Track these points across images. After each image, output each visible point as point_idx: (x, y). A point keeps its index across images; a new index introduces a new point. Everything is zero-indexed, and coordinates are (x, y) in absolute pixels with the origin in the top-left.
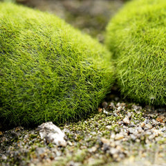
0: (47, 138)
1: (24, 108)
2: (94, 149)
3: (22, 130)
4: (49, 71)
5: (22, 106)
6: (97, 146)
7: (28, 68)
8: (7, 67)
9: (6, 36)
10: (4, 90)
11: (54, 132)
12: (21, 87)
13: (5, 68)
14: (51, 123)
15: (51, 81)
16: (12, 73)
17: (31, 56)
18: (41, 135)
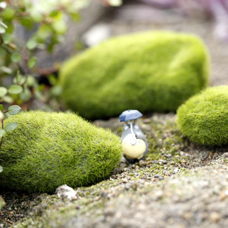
0: (62, 196)
1: (47, 176)
2: (97, 198)
3: (45, 195)
4: (65, 147)
5: (46, 175)
7: (49, 147)
8: (34, 148)
9: (33, 127)
10: (32, 164)
11: (67, 191)
12: (44, 160)
13: (32, 149)
14: (66, 185)
15: (67, 154)
16: (37, 152)
18: (59, 195)
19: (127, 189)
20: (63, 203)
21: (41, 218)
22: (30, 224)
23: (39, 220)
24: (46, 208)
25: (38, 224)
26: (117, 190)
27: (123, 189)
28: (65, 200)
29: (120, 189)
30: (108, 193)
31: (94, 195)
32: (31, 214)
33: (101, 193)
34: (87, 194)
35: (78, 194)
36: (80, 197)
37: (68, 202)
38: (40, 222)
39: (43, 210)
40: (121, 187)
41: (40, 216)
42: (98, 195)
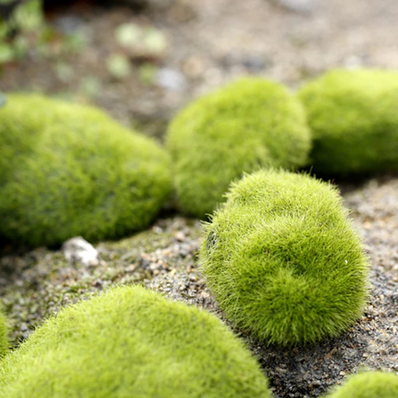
0: (73, 257)
2: (132, 267)
6: (137, 264)
11: (82, 249)
17: (57, 156)
18: (68, 254)
19: (183, 257)
20: (74, 272)
21: (36, 295)
22: (17, 302)
23: (33, 298)
24: (45, 277)
25: (31, 305)
26: (167, 257)
27: (176, 254)
28: (78, 265)
29: (171, 255)
30: (151, 262)
31: (126, 260)
32: (20, 283)
33: (138, 259)
34: (116, 257)
35: (101, 257)
36: (103, 263)
37: (83, 270)
38: (34, 301)
39: (40, 280)
40: (172, 252)
41: (35, 290)
42: (133, 262)
